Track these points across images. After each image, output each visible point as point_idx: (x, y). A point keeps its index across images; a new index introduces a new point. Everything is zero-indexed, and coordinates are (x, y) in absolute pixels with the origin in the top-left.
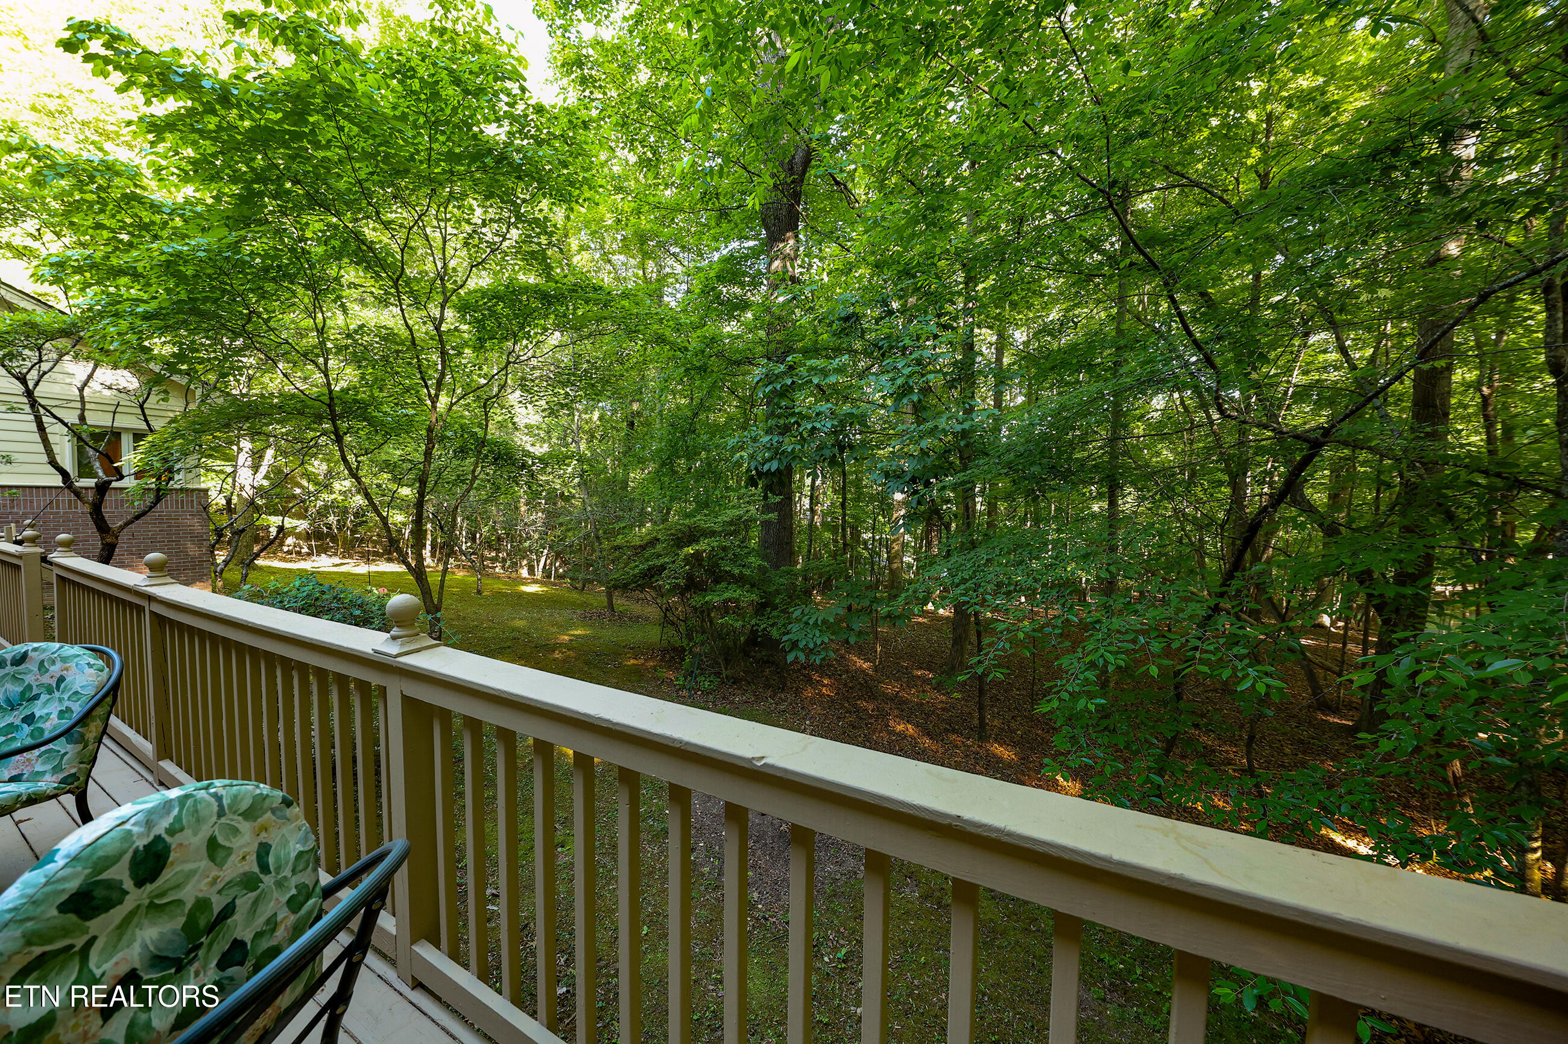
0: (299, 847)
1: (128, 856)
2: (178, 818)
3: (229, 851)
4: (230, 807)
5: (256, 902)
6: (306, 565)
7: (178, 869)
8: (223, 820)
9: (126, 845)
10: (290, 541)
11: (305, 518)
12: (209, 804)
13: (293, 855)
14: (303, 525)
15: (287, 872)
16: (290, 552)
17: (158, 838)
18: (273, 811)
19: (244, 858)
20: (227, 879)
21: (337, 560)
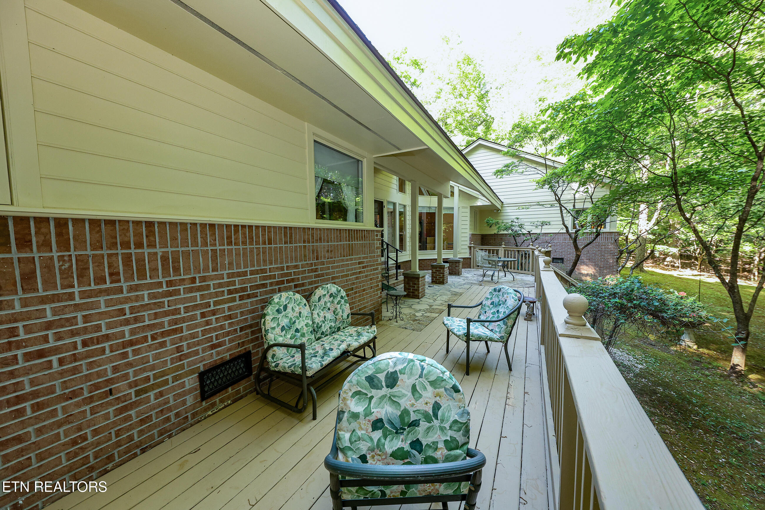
0: (457, 417)
1: (386, 372)
2: (405, 368)
3: (421, 396)
4: (426, 375)
5: (429, 428)
6: (675, 273)
7: (400, 390)
8: (421, 379)
9: (386, 368)
10: (669, 259)
11: (676, 247)
12: (417, 369)
13: (452, 419)
14: (674, 250)
15: (447, 426)
16: (667, 265)
17: (396, 371)
18: (446, 390)
19: (426, 403)
20: (418, 408)
21: (695, 272)
